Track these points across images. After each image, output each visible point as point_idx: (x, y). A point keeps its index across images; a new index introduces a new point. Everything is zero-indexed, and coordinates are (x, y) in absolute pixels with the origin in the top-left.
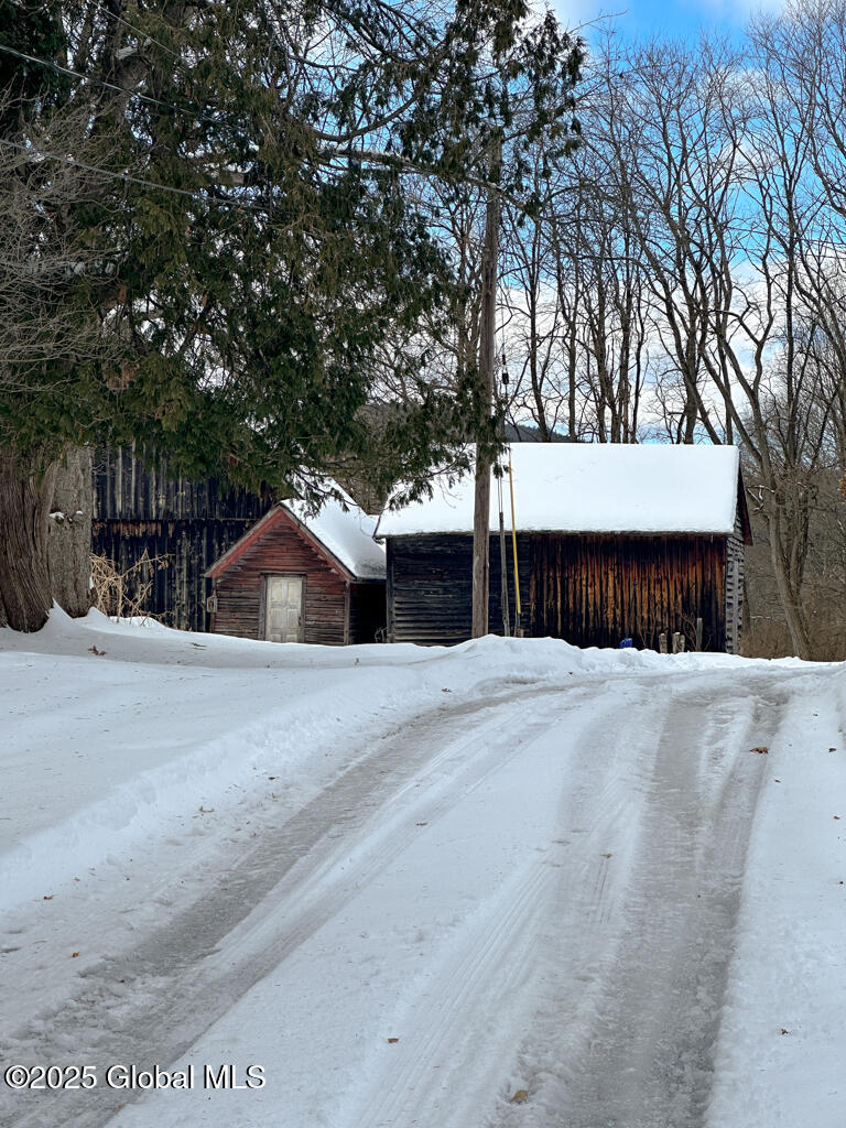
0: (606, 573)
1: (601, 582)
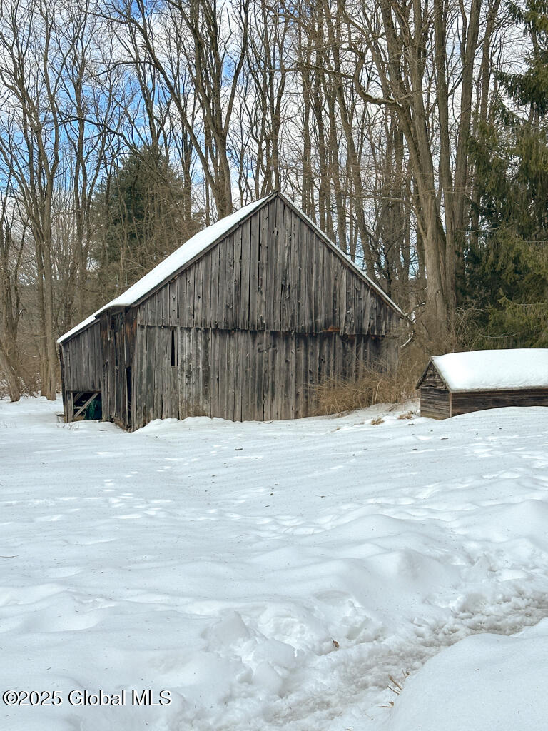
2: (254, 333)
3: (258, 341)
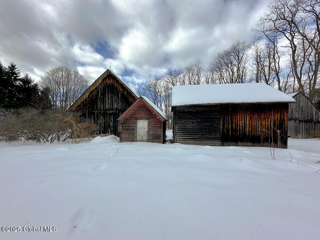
0: (246, 116)
1: (244, 119)
2: (295, 120)
3: (296, 122)
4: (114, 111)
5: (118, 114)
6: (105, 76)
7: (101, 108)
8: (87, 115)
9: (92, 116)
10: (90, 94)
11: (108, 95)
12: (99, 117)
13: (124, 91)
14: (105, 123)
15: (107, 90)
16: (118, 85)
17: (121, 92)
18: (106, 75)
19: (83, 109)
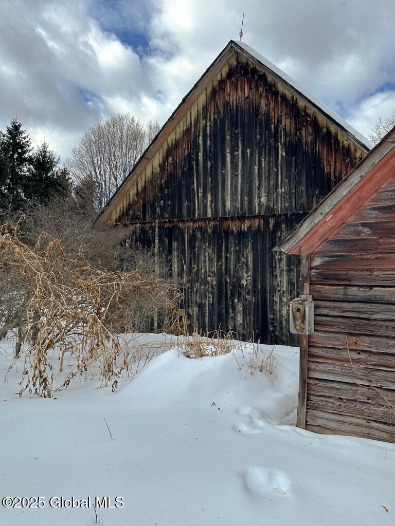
4: (257, 221)
5: (274, 233)
6: (219, 77)
7: (205, 213)
8: (157, 241)
9: (175, 244)
10: (165, 159)
11: (232, 153)
12: (200, 248)
13: (298, 130)
14: (220, 275)
15: (227, 132)
16: (272, 105)
17: (286, 135)
18: (225, 71)
19: (144, 218)
